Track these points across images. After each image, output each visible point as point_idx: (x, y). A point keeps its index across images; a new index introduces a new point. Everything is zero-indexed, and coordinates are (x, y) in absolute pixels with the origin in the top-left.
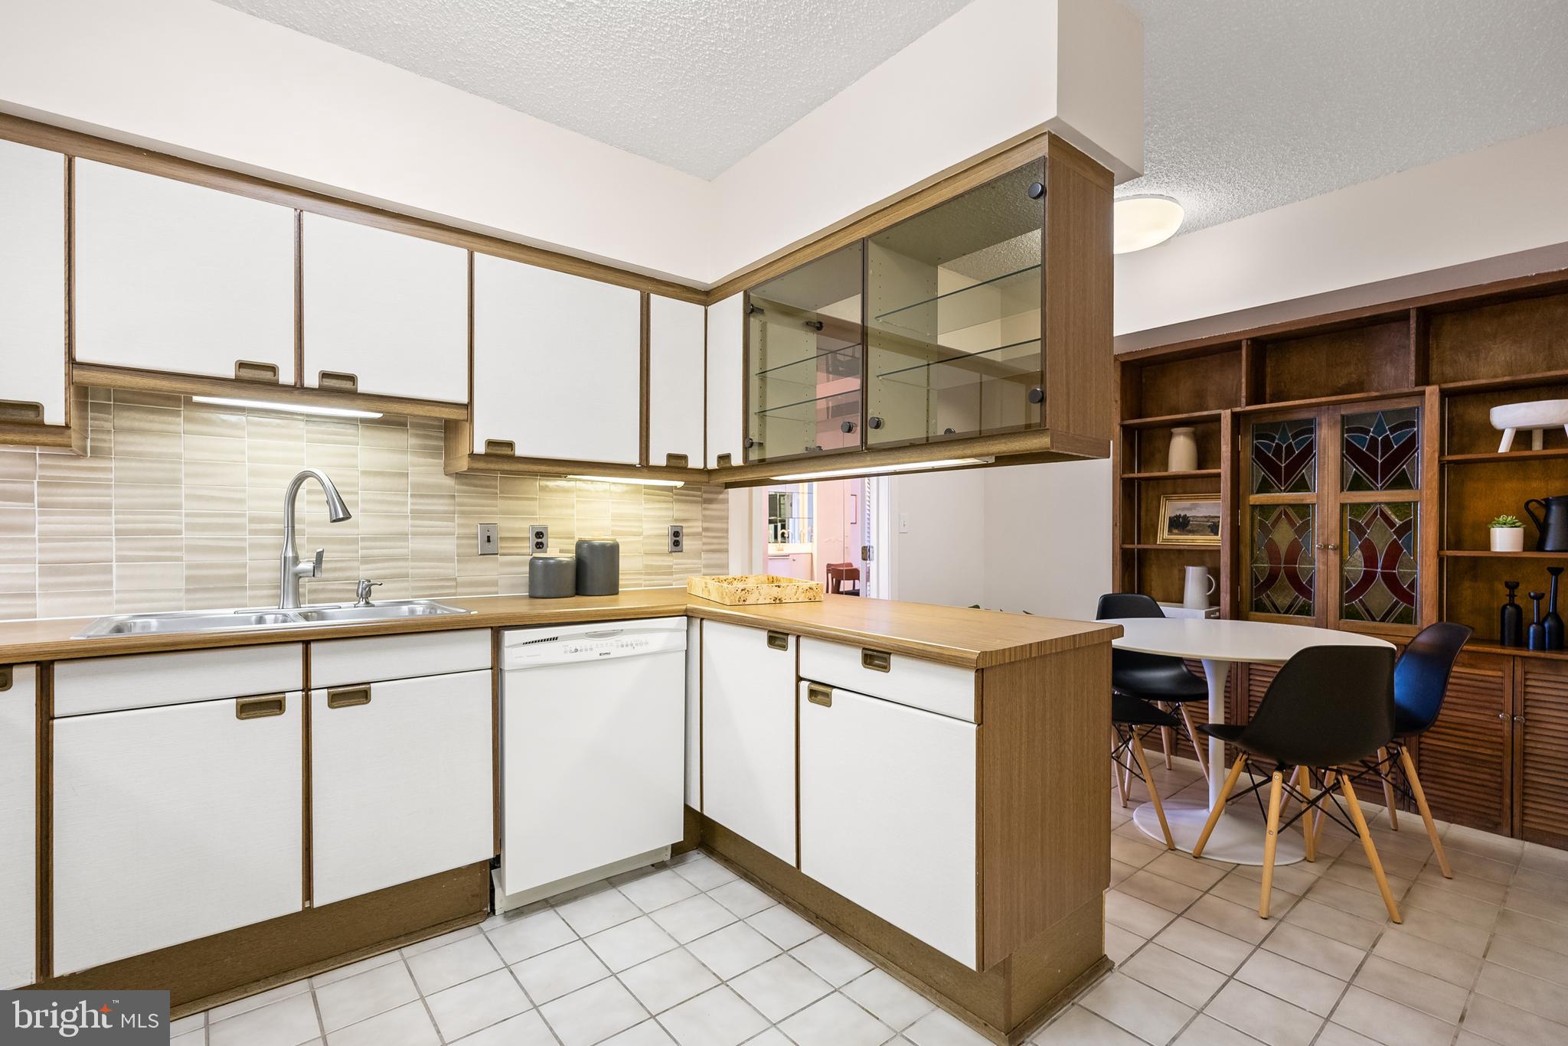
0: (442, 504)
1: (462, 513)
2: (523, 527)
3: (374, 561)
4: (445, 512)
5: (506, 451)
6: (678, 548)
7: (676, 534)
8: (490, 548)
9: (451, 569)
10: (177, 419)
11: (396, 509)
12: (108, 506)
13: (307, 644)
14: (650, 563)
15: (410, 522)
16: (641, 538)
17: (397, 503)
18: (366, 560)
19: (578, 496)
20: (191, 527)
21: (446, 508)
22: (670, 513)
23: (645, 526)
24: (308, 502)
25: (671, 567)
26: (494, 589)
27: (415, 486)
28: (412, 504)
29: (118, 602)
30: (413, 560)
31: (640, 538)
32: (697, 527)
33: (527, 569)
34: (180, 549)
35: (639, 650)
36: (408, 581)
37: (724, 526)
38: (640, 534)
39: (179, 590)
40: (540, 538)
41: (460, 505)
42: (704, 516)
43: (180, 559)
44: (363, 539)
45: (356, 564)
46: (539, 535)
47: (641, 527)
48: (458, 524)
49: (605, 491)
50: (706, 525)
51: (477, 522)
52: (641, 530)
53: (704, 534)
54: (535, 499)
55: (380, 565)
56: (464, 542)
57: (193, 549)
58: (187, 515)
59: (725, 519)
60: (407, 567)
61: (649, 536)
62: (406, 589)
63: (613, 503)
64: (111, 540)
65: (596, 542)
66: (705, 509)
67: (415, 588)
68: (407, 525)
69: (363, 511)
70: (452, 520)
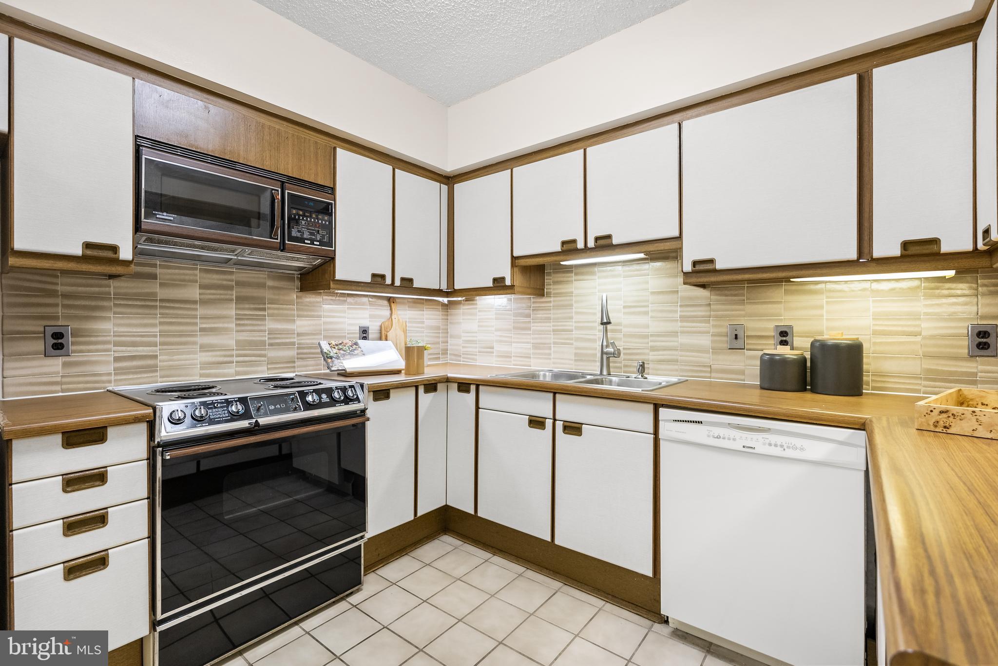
0: (701, 311)
1: (716, 316)
2: (769, 327)
3: (657, 350)
4: (703, 317)
5: (709, 267)
6: (988, 352)
7: (983, 334)
8: (738, 344)
9: (706, 358)
10: (572, 274)
11: (670, 315)
12: (549, 318)
13: (555, 393)
14: (935, 367)
15: (679, 324)
16: (919, 339)
17: (670, 311)
18: (653, 349)
19: (827, 297)
20: (577, 328)
21: (703, 313)
23: (924, 325)
24: (624, 313)
26: (742, 377)
27: (683, 299)
28: (680, 311)
29: (554, 363)
30: (681, 350)
33: (758, 363)
34: (572, 339)
35: (789, 453)
36: (677, 364)
38: (916, 334)
39: (572, 360)
40: (784, 336)
41: (715, 310)
43: (572, 344)
44: (652, 335)
46: (783, 334)
47: (919, 326)
48: (712, 325)
49: (864, 290)
51: (727, 324)
52: (919, 330)
55: (661, 353)
56: (716, 338)
57: (577, 339)
58: (575, 322)
60: (677, 355)
61: (933, 337)
62: (677, 370)
63: (874, 301)
64: (551, 334)
65: (831, 342)
67: (682, 370)
68: (678, 326)
69: (651, 317)
70: (709, 322)
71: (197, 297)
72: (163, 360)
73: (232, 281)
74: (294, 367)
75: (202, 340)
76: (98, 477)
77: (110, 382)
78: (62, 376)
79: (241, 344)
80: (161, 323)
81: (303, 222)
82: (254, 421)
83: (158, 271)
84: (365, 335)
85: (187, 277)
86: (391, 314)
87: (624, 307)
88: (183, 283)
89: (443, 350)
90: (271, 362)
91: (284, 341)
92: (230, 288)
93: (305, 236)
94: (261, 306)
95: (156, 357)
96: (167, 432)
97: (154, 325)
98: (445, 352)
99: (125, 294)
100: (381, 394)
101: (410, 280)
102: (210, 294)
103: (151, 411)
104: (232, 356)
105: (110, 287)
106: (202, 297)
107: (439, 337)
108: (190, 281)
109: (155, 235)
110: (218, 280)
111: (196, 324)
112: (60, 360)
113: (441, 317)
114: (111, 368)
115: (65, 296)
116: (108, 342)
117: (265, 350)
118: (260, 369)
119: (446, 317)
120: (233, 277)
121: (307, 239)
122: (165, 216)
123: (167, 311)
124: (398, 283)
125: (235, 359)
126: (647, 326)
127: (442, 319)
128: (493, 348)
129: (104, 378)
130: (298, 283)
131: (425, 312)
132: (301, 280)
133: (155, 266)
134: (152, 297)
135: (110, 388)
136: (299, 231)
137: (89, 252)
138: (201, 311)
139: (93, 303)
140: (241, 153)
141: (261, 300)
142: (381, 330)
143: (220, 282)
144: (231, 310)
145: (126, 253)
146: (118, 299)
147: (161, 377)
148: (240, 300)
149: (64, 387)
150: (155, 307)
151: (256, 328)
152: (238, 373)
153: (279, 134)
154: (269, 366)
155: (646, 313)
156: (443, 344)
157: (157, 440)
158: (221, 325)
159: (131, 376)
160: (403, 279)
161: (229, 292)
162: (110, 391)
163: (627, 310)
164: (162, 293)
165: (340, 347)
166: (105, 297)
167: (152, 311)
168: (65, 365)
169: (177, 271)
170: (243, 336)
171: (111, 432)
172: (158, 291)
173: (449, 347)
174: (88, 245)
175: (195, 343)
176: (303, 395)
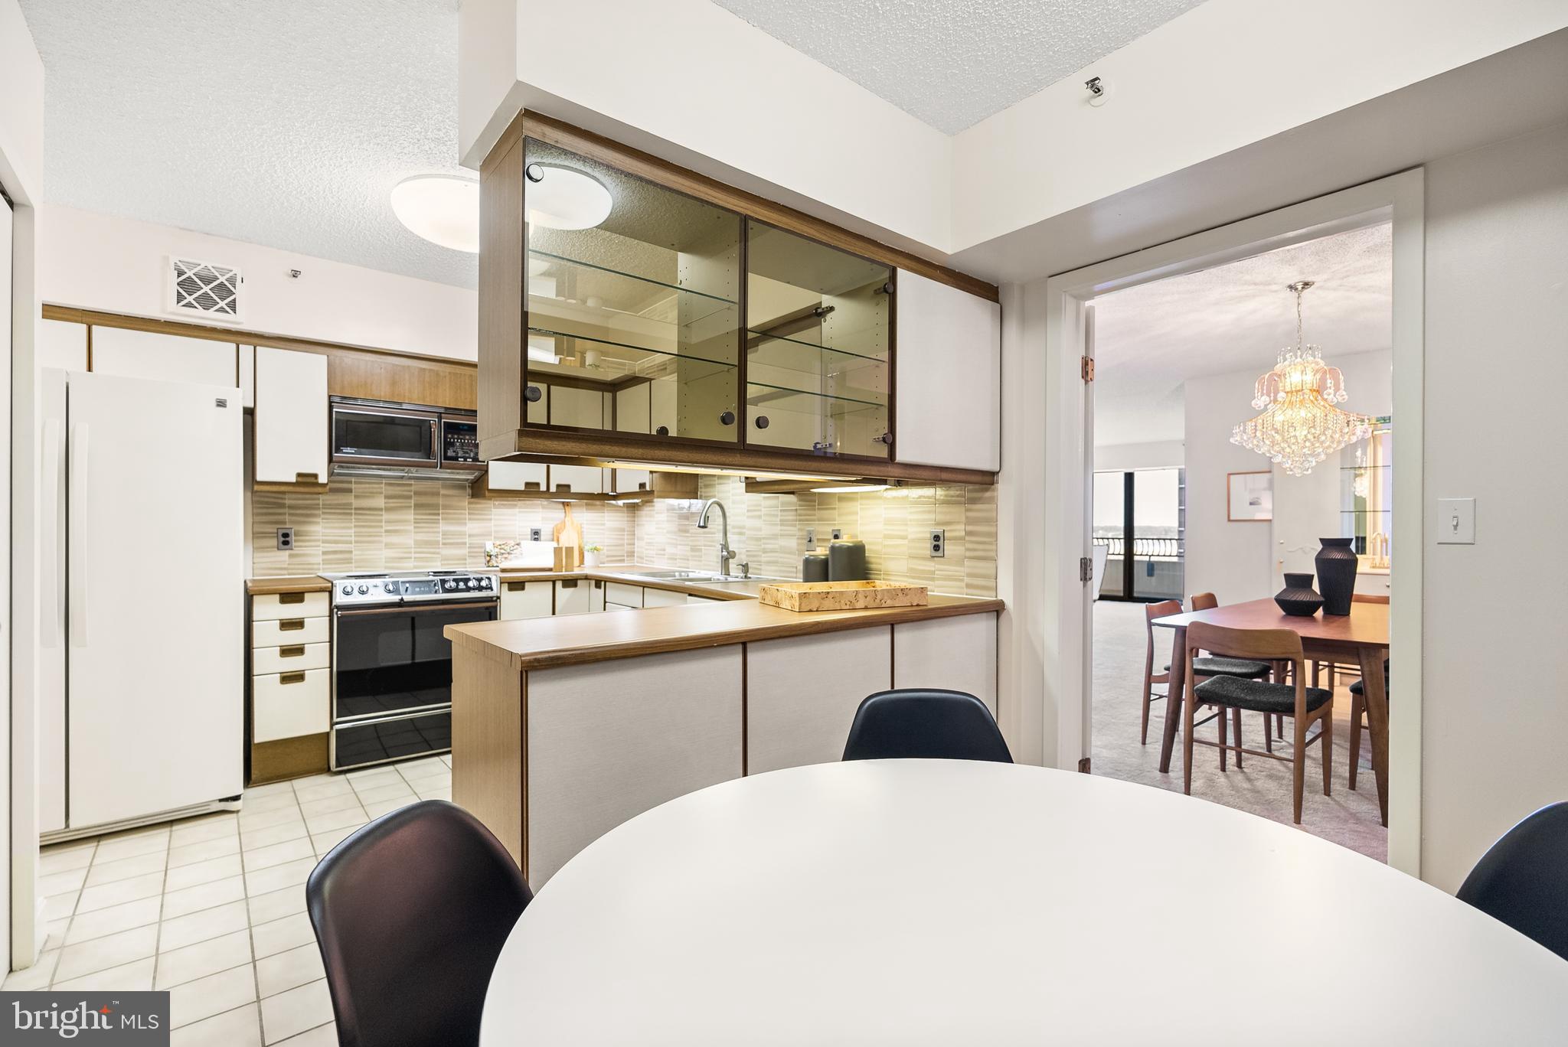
1: (799, 521)
2: (827, 530)
4: (793, 521)
6: (939, 553)
7: (937, 538)
9: (794, 560)
11: (773, 519)
14: (913, 566)
15: (779, 528)
17: (774, 516)
18: (764, 551)
19: (861, 504)
21: (791, 518)
22: (933, 516)
23: (910, 530)
24: (747, 517)
25: (933, 572)
27: (782, 504)
28: (779, 516)
30: (780, 552)
31: (905, 542)
32: (959, 530)
36: (778, 566)
37: (993, 529)
38: (904, 538)
41: (800, 515)
42: (967, 518)
44: (763, 538)
45: (760, 553)
46: (836, 536)
47: (907, 531)
48: (797, 529)
50: (970, 528)
52: (906, 534)
53: (967, 538)
54: (835, 508)
59: (993, 521)
60: (778, 557)
61: (913, 540)
62: (777, 571)
66: (967, 510)
67: (781, 571)
68: (778, 529)
69: (764, 521)
70: (795, 526)
71: (383, 505)
72: (356, 554)
73: (411, 491)
74: (466, 564)
75: (385, 539)
76: (298, 624)
77: (319, 569)
78: (289, 564)
79: (419, 544)
80: (355, 526)
81: (458, 444)
82: (400, 597)
83: (353, 486)
84: (536, 536)
85: (375, 490)
86: (565, 517)
87: (748, 511)
88: (371, 495)
89: (628, 552)
90: (445, 559)
91: (456, 541)
92: (410, 497)
93: (459, 455)
94: (436, 512)
95: (351, 552)
96: (340, 599)
97: (350, 528)
98: (631, 554)
99: (330, 505)
100: (517, 585)
101: (568, 486)
102: (393, 503)
103: (330, 585)
104: (411, 553)
105: (319, 499)
106: (387, 505)
107: (623, 539)
108: (377, 493)
109: (343, 463)
110: (400, 491)
111: (382, 527)
112: (287, 552)
113: (626, 519)
114: (319, 560)
115: (291, 507)
116: (319, 540)
117: (439, 548)
118: (434, 564)
119: (632, 519)
120: (413, 488)
121: (461, 458)
122: (349, 450)
123: (360, 517)
124: (553, 489)
125: (413, 555)
126: (760, 530)
127: (628, 521)
128: (664, 550)
129: (316, 567)
130: (469, 491)
131: (606, 514)
132: (472, 488)
133: (351, 482)
134: (348, 506)
135: (319, 574)
136: (454, 452)
137: (300, 479)
138: (385, 516)
139: (309, 512)
140: (407, 394)
141: (436, 507)
142: (553, 531)
143: (400, 493)
144: (410, 516)
145: (323, 478)
146: (324, 508)
147: (355, 567)
148: (417, 506)
149: (290, 571)
150: (351, 514)
151: (431, 530)
152: (415, 567)
153: (437, 374)
154: (443, 562)
155: (760, 517)
156: (629, 547)
157: (334, 604)
158: (402, 528)
159: (333, 566)
160: (558, 486)
161: (409, 501)
162: (319, 576)
163: (750, 514)
164: (356, 503)
165: (503, 546)
166: (316, 507)
167: (349, 517)
168: (291, 556)
169: (367, 486)
170: (421, 537)
171: (307, 595)
172: (353, 501)
173: (636, 550)
174: (299, 475)
175: (381, 542)
176: (443, 582)
